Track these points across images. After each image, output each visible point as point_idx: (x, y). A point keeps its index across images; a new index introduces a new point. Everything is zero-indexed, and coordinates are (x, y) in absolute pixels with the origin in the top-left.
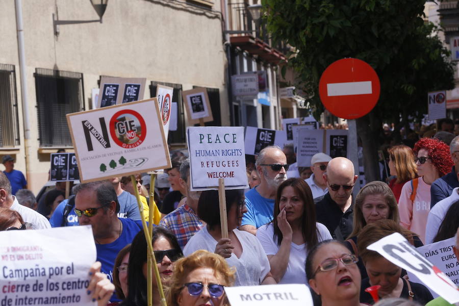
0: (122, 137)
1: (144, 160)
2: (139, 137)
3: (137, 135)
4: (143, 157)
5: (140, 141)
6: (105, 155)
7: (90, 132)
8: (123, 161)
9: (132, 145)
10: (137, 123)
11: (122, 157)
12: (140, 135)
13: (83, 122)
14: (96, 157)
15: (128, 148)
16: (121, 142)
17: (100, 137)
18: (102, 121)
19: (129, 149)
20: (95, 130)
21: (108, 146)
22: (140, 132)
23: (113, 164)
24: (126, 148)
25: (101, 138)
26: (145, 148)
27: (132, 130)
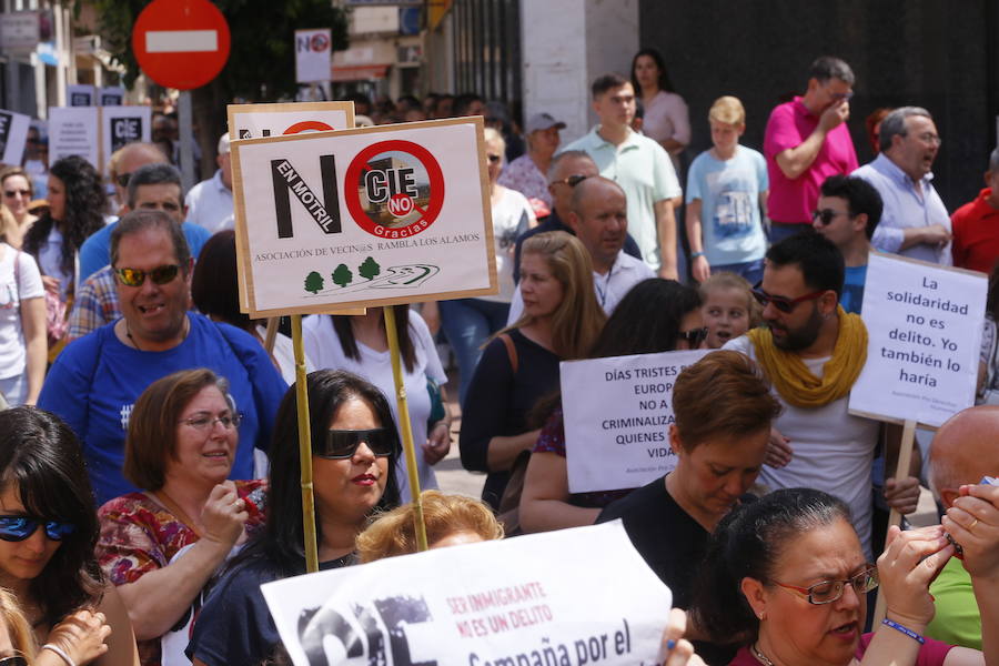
0: (377, 208)
1: (428, 271)
2: (421, 211)
3: (417, 207)
4: (426, 263)
5: (423, 223)
6: (323, 252)
7: (290, 189)
8: (370, 269)
9: (399, 230)
10: (421, 176)
11: (370, 259)
12: (425, 208)
13: (275, 164)
14: (299, 254)
15: (389, 237)
16: (371, 221)
17: (317, 204)
18: (327, 163)
19: (389, 241)
20: (304, 185)
21: (335, 227)
22: (427, 200)
23: (342, 276)
24: (381, 236)
25: (317, 208)
26: (434, 241)
27: (404, 193)
